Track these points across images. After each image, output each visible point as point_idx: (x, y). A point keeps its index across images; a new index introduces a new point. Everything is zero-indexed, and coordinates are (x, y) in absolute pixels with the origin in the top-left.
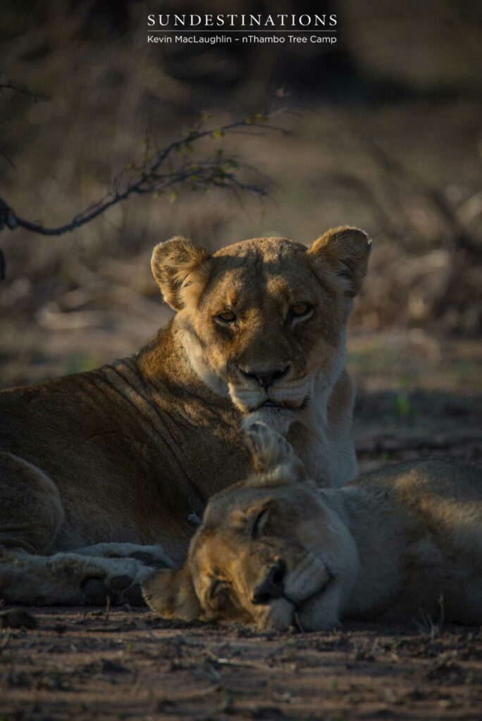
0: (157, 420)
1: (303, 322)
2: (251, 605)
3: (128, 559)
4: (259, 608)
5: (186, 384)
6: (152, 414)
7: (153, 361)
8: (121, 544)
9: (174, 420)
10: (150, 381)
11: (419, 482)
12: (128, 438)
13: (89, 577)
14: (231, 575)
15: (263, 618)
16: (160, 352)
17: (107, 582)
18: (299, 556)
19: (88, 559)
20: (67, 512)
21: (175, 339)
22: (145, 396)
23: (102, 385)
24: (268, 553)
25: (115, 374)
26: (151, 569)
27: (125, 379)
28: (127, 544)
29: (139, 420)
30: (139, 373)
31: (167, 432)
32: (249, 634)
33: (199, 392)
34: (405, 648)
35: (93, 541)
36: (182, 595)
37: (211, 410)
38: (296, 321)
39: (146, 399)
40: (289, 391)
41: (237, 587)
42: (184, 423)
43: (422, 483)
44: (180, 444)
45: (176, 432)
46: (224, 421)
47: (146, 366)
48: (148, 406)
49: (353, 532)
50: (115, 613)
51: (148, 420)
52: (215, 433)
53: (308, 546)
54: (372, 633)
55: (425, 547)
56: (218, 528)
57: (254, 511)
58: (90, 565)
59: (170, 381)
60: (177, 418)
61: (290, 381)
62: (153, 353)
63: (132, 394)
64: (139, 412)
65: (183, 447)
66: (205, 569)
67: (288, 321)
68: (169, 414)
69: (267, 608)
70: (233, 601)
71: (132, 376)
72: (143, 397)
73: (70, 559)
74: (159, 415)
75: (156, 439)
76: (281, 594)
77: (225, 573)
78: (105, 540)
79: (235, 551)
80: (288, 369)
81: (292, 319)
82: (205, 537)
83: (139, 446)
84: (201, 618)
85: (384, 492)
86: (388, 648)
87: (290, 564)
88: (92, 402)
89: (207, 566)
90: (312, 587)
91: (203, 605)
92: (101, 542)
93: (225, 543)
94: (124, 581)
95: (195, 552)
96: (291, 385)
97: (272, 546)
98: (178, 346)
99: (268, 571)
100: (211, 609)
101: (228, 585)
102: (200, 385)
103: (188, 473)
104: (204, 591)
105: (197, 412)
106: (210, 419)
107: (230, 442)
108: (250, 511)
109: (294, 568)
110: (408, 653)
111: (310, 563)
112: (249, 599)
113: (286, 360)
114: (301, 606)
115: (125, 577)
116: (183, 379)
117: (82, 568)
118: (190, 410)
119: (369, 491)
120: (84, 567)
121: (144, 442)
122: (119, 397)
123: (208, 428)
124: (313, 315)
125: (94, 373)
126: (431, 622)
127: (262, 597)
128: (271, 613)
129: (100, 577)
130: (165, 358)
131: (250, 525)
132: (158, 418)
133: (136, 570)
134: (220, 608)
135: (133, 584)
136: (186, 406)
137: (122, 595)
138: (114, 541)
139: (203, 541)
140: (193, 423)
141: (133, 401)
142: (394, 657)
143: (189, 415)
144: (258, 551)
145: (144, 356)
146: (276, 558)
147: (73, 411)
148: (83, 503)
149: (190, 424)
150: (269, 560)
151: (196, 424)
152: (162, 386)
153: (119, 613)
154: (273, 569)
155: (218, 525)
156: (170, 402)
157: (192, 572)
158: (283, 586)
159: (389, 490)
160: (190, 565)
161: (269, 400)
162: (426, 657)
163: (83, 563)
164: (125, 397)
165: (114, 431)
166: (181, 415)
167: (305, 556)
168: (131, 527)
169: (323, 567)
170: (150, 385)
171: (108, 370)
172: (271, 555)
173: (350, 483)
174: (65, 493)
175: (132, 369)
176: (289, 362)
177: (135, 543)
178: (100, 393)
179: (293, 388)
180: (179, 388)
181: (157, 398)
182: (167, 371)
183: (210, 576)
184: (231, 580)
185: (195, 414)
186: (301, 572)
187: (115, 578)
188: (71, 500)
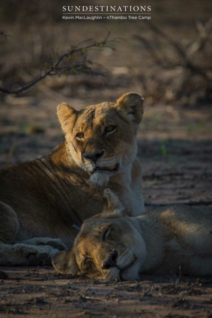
0: (58, 183)
1: (112, 134)
2: (101, 269)
3: (46, 246)
4: (105, 271)
5: (71, 167)
6: (57, 181)
7: (57, 157)
8: (44, 238)
9: (66, 183)
10: (56, 166)
11: (171, 215)
12: (46, 191)
13: (30, 254)
14: (93, 255)
15: (106, 275)
16: (60, 153)
17: (38, 256)
18: (123, 249)
19: (29, 246)
20: (20, 224)
21: (66, 146)
22: (54, 173)
23: (35, 168)
24: (110, 247)
25: (41, 163)
26: (57, 250)
27: (45, 165)
28: (46, 238)
29: (51, 183)
30: (51, 162)
31: (63, 189)
32: (98, 283)
33: (76, 170)
34: (164, 289)
35: (32, 236)
36: (70, 263)
37: (81, 179)
38: (108, 133)
39: (54, 174)
40: (105, 162)
41: (95, 260)
42: (70, 184)
43: (172, 215)
44: (68, 194)
45: (66, 189)
46: (86, 184)
47: (54, 159)
48: (55, 177)
49: (143, 236)
50: (41, 270)
51: (55, 183)
52: (83, 189)
53: (126, 245)
54: (151, 282)
55: (173, 243)
56: (88, 235)
57: (104, 229)
58: (30, 249)
59: (64, 165)
60: (67, 182)
61: (105, 158)
62: (57, 153)
63: (48, 172)
64: (51, 180)
65: (69, 195)
66: (82, 252)
67: (104, 134)
68: (63, 181)
69: (109, 271)
70: (93, 266)
71: (48, 164)
72: (53, 173)
73: (22, 246)
74: (59, 181)
75: (58, 191)
76: (115, 265)
77: (90, 255)
78: (37, 236)
79: (95, 246)
80: (103, 153)
81: (107, 133)
82: (82, 238)
83: (51, 195)
84: (79, 274)
85: (155, 219)
86: (157, 289)
87: (119, 253)
88: (31, 176)
89: (83, 251)
90: (127, 263)
91: (80, 268)
92: (35, 237)
93: (91, 242)
94: (45, 256)
95: (77, 244)
96: (106, 159)
97: (112, 244)
98: (67, 150)
99: (110, 255)
100: (83, 269)
101: (91, 260)
102: (76, 167)
103: (71, 206)
104: (81, 261)
105: (75, 180)
106: (81, 183)
107: (89, 193)
108: (102, 228)
109: (121, 254)
110: (166, 292)
111: (127, 253)
112: (101, 267)
113: (101, 149)
114: (122, 270)
115: (45, 254)
116: (69, 165)
117: (27, 250)
118: (72, 179)
119: (150, 218)
120: (28, 250)
121: (53, 193)
122: (43, 174)
123: (80, 187)
124: (116, 131)
125: (32, 162)
126: (176, 277)
127: (107, 266)
128: (110, 273)
129: (35, 254)
130: (62, 155)
131: (102, 235)
132: (59, 182)
133: (50, 251)
134: (87, 269)
135: (49, 256)
136: (71, 177)
137: (44, 262)
138: (41, 236)
139: (81, 240)
140: (74, 184)
141: (48, 175)
142: (160, 294)
143: (72, 181)
144: (105, 246)
145: (53, 155)
146: (113, 250)
147: (23, 180)
148: (28, 220)
149: (72, 185)
150: (111, 251)
151: (75, 185)
152: (60, 168)
153: (43, 270)
154: (112, 254)
155: (88, 233)
156: (64, 175)
157: (75, 253)
158: (116, 262)
159: (158, 218)
160: (74, 250)
161: (97, 167)
162: (173, 294)
163: (27, 248)
164: (45, 173)
165: (40, 189)
166: (68, 181)
167: (125, 249)
168: (48, 230)
169: (132, 254)
170: (55, 168)
171: (38, 161)
172: (111, 248)
173: (141, 214)
174: (20, 216)
175: (48, 161)
176: (103, 150)
177: (49, 237)
178: (35, 172)
179: (107, 161)
180: (68, 169)
181: (59, 173)
182: (62, 161)
183: (84, 255)
184: (93, 257)
185: (74, 180)
186: (123, 256)
187: (41, 254)
188: (22, 219)
